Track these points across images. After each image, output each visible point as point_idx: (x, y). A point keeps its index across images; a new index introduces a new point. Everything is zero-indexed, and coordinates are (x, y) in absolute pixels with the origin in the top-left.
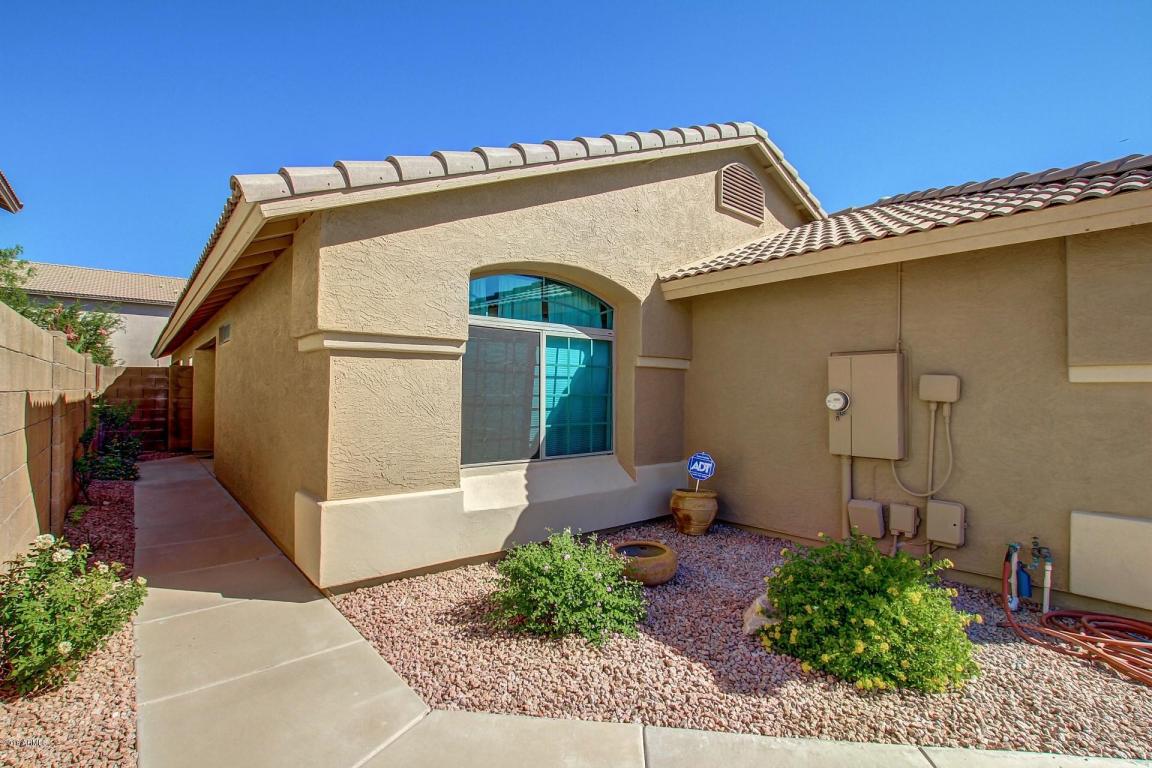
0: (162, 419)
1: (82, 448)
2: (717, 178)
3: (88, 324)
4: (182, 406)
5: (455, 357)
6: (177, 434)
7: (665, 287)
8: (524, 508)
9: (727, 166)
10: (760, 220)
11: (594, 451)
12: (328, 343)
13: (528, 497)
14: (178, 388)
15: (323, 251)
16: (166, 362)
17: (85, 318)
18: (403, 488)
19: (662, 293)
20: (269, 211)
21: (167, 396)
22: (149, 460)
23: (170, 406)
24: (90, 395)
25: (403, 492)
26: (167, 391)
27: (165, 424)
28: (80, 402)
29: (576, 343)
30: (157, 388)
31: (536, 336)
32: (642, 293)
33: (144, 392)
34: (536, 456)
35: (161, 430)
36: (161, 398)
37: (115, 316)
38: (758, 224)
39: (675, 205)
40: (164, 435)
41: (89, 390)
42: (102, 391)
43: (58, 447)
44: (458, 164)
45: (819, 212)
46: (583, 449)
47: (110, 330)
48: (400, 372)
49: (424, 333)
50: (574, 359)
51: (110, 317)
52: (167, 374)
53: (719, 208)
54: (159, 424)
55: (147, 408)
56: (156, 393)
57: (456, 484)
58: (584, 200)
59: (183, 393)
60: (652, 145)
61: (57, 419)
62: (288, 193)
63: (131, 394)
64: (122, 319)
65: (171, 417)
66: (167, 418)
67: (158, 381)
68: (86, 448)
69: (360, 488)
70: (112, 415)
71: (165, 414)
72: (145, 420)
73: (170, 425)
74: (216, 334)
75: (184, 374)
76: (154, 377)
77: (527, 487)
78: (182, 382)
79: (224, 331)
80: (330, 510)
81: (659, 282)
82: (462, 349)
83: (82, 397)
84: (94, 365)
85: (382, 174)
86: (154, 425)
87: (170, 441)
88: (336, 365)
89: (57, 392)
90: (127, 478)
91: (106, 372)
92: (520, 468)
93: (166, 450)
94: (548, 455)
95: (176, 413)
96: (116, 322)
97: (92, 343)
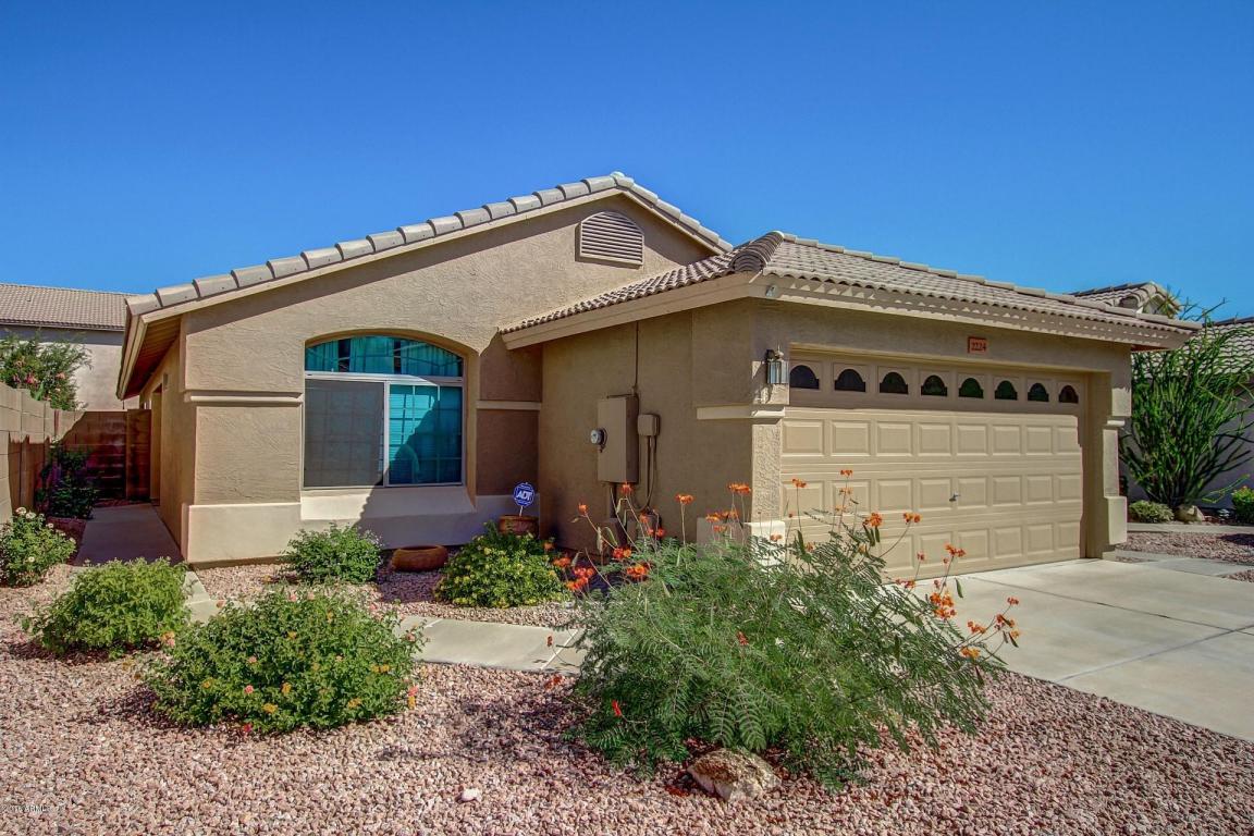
0: (120, 465)
1: (41, 482)
2: (577, 231)
3: (49, 360)
4: (140, 452)
5: (296, 405)
6: (135, 481)
7: (506, 338)
8: (355, 522)
9: (591, 217)
10: (639, 262)
11: (441, 482)
12: (193, 398)
13: (362, 514)
14: (136, 432)
15: (188, 337)
16: (133, 403)
17: (45, 352)
18: (252, 500)
19: (504, 344)
20: (147, 319)
21: (125, 441)
22: (105, 506)
23: (128, 452)
24: (48, 439)
25: (252, 502)
26: (125, 435)
27: (122, 471)
28: (40, 444)
29: (420, 390)
30: (115, 433)
31: (381, 385)
32: (480, 346)
33: (102, 437)
34: (380, 483)
35: (118, 477)
36: (118, 444)
37: (79, 348)
38: (637, 267)
39: (521, 263)
40: (122, 483)
41: (47, 434)
42: (60, 436)
43: (25, 473)
44: (283, 269)
45: (718, 247)
46: (430, 479)
47: (74, 365)
48: (249, 416)
49: (267, 389)
50: (424, 404)
51: (73, 351)
52: (125, 418)
53: (578, 258)
54: (114, 471)
55: (104, 454)
56: (114, 438)
57: (297, 499)
58: (415, 273)
59: (141, 438)
60: (503, 213)
61: (24, 452)
62: (159, 306)
63: (88, 440)
64: (87, 353)
65: (128, 463)
66: (125, 464)
67: (117, 425)
68: (44, 481)
69: (220, 497)
70: (69, 458)
71: (123, 460)
72: (103, 466)
73: (127, 472)
74: (162, 381)
75: (143, 418)
76: (112, 421)
77: (365, 507)
78: (139, 426)
79: (166, 376)
80: (194, 510)
81: (500, 334)
82: (301, 399)
83: (42, 441)
84: (53, 410)
85: (223, 285)
86: (111, 471)
87: (128, 489)
88: (200, 412)
89: (25, 433)
90: (80, 517)
91: (65, 416)
92: (365, 492)
93: (124, 497)
94: (391, 482)
95: (134, 460)
96: (80, 356)
97: (52, 384)
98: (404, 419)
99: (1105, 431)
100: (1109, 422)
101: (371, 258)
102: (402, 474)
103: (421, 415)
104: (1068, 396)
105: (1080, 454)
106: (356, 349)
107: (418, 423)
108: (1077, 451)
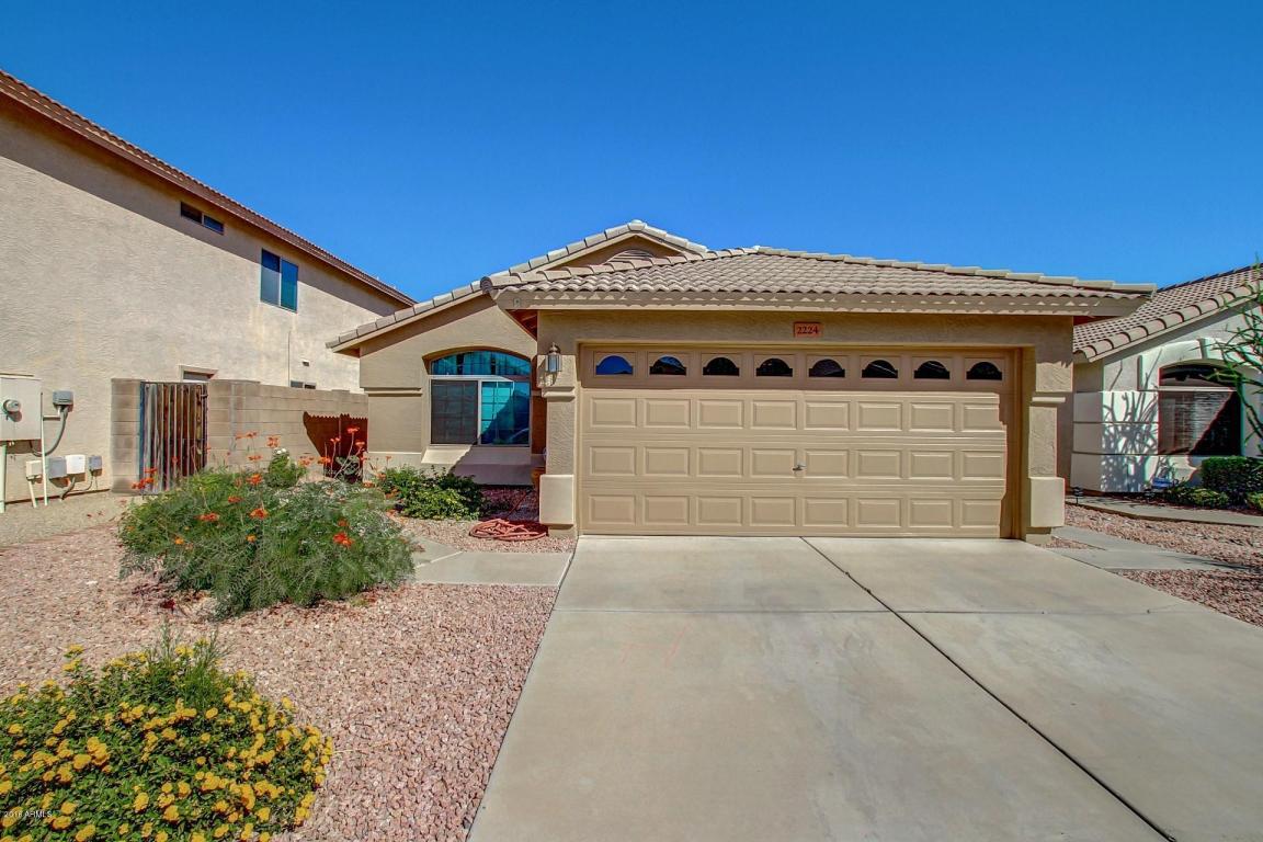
5: (423, 395)
8: (453, 466)
9: (616, 256)
13: (461, 460)
29: (502, 385)
31: (476, 382)
34: (476, 443)
49: (401, 386)
50: (506, 393)
57: (420, 450)
77: (463, 456)
92: (465, 449)
94: (481, 443)
98: (494, 403)
99: (1031, 408)
100: (1035, 399)
101: (452, 304)
102: (488, 438)
103: (506, 401)
104: (983, 372)
105: (1004, 432)
106: (467, 360)
107: (503, 406)
108: (1000, 428)
